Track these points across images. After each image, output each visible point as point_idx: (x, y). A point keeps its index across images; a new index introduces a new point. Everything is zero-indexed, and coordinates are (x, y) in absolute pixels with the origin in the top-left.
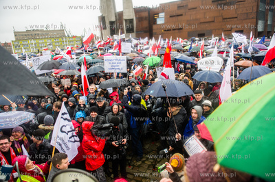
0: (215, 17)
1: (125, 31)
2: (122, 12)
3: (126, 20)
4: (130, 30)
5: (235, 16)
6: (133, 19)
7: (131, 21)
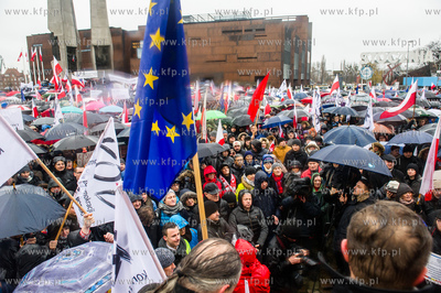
0: (226, 55)
1: (95, 66)
2: (89, 30)
3: (95, 47)
4: (103, 64)
5: (255, 55)
6: (108, 46)
7: (105, 49)
